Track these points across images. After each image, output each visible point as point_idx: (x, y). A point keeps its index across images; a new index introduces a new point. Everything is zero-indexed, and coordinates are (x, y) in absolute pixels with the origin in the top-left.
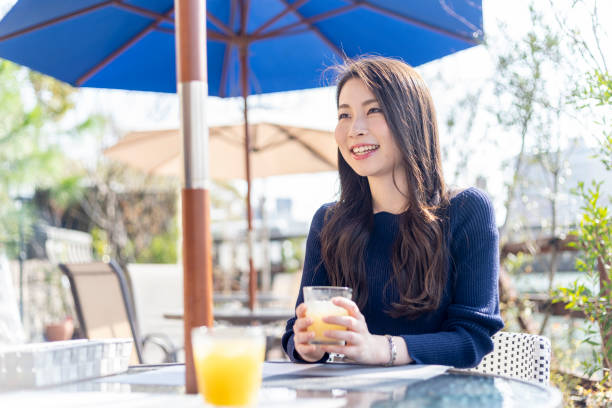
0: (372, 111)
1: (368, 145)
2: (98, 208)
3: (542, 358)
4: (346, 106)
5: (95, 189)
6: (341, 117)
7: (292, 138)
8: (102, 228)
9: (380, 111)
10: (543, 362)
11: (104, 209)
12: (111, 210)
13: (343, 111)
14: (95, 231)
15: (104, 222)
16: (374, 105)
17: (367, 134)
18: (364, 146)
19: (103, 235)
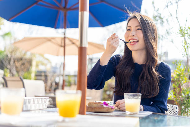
0: (138, 29)
1: (135, 39)
2: (7, 62)
3: (176, 112)
4: (130, 26)
5: (7, 56)
6: (128, 30)
7: (73, 43)
8: (8, 69)
9: (141, 30)
10: (177, 113)
11: (9, 63)
12: (12, 62)
13: (128, 28)
14: (5, 69)
15: (9, 67)
16: (139, 27)
17: (136, 36)
18: (134, 39)
19: (8, 71)
